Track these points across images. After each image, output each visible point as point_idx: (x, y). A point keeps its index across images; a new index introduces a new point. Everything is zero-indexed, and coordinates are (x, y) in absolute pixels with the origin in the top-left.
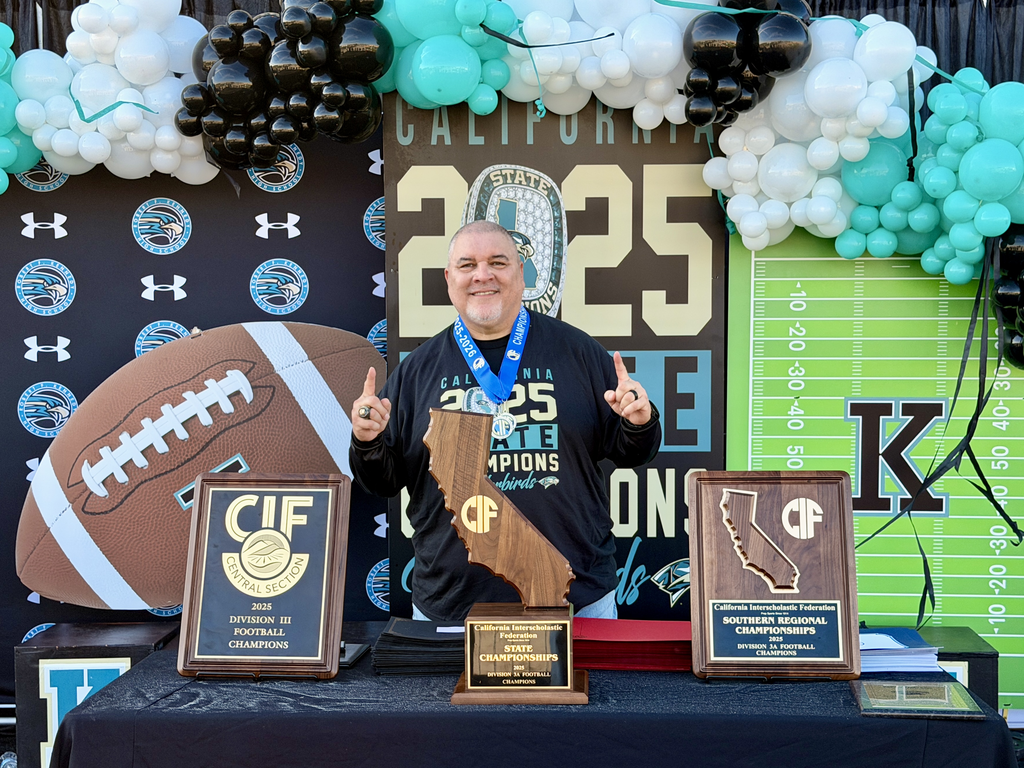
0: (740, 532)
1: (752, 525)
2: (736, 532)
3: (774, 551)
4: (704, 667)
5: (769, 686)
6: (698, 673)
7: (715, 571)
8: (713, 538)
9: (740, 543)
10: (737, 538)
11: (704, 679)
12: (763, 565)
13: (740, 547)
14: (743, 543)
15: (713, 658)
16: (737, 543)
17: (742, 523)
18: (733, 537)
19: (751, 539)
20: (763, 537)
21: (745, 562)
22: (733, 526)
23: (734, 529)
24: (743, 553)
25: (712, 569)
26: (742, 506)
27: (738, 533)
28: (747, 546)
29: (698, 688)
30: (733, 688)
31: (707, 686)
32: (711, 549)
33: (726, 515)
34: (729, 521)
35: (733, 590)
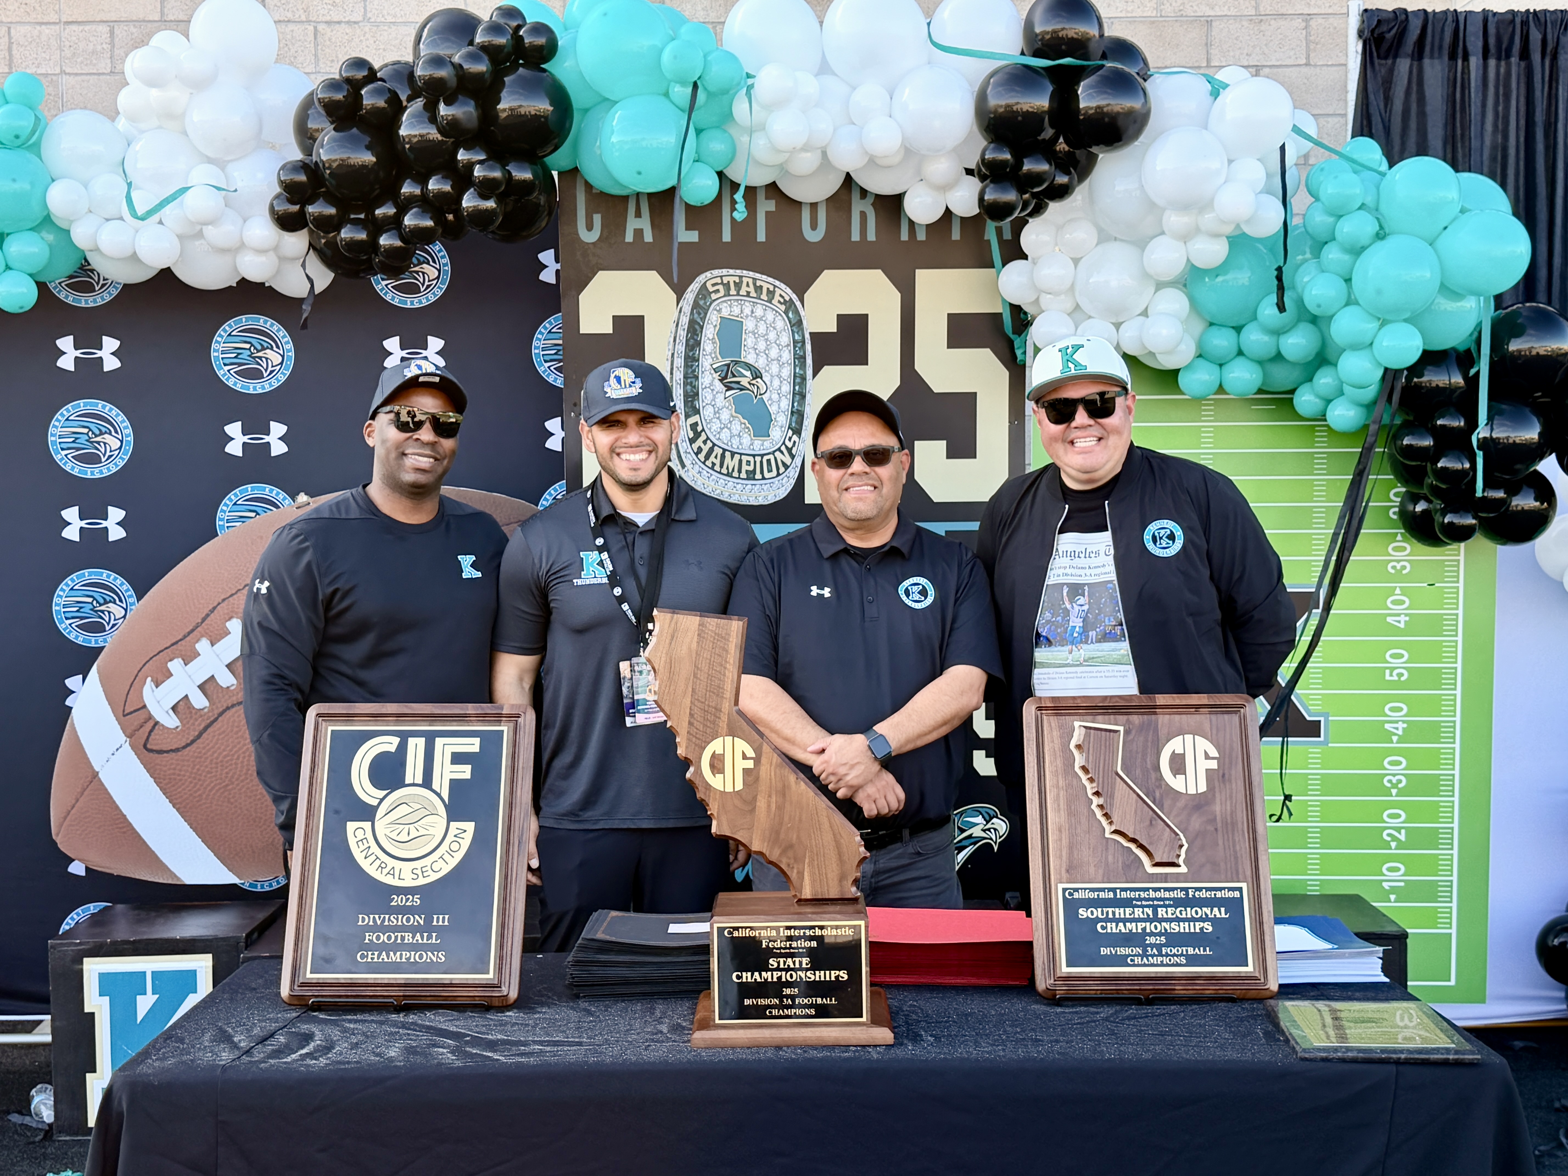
0: (1101, 785)
1: (1117, 774)
2: (1095, 785)
3: (1151, 812)
4: (1052, 981)
5: (1149, 1009)
6: (1044, 991)
7: (1065, 842)
8: (1062, 793)
9: (1101, 801)
10: (1097, 794)
11: (1052, 999)
12: (1134, 832)
13: (1101, 807)
14: (1106, 801)
15: (1065, 970)
16: (1096, 801)
17: (1104, 771)
18: (1090, 792)
19: (1118, 795)
20: (1134, 791)
21: (1108, 829)
22: (1090, 776)
23: (1091, 780)
24: (1106, 815)
25: (1061, 840)
26: (1103, 747)
27: (1098, 787)
28: (1112, 805)
29: (1046, 1014)
30: (1097, 1013)
31: (1059, 1010)
32: (1059, 810)
33: (1079, 760)
34: (1084, 769)
35: (1092, 870)
